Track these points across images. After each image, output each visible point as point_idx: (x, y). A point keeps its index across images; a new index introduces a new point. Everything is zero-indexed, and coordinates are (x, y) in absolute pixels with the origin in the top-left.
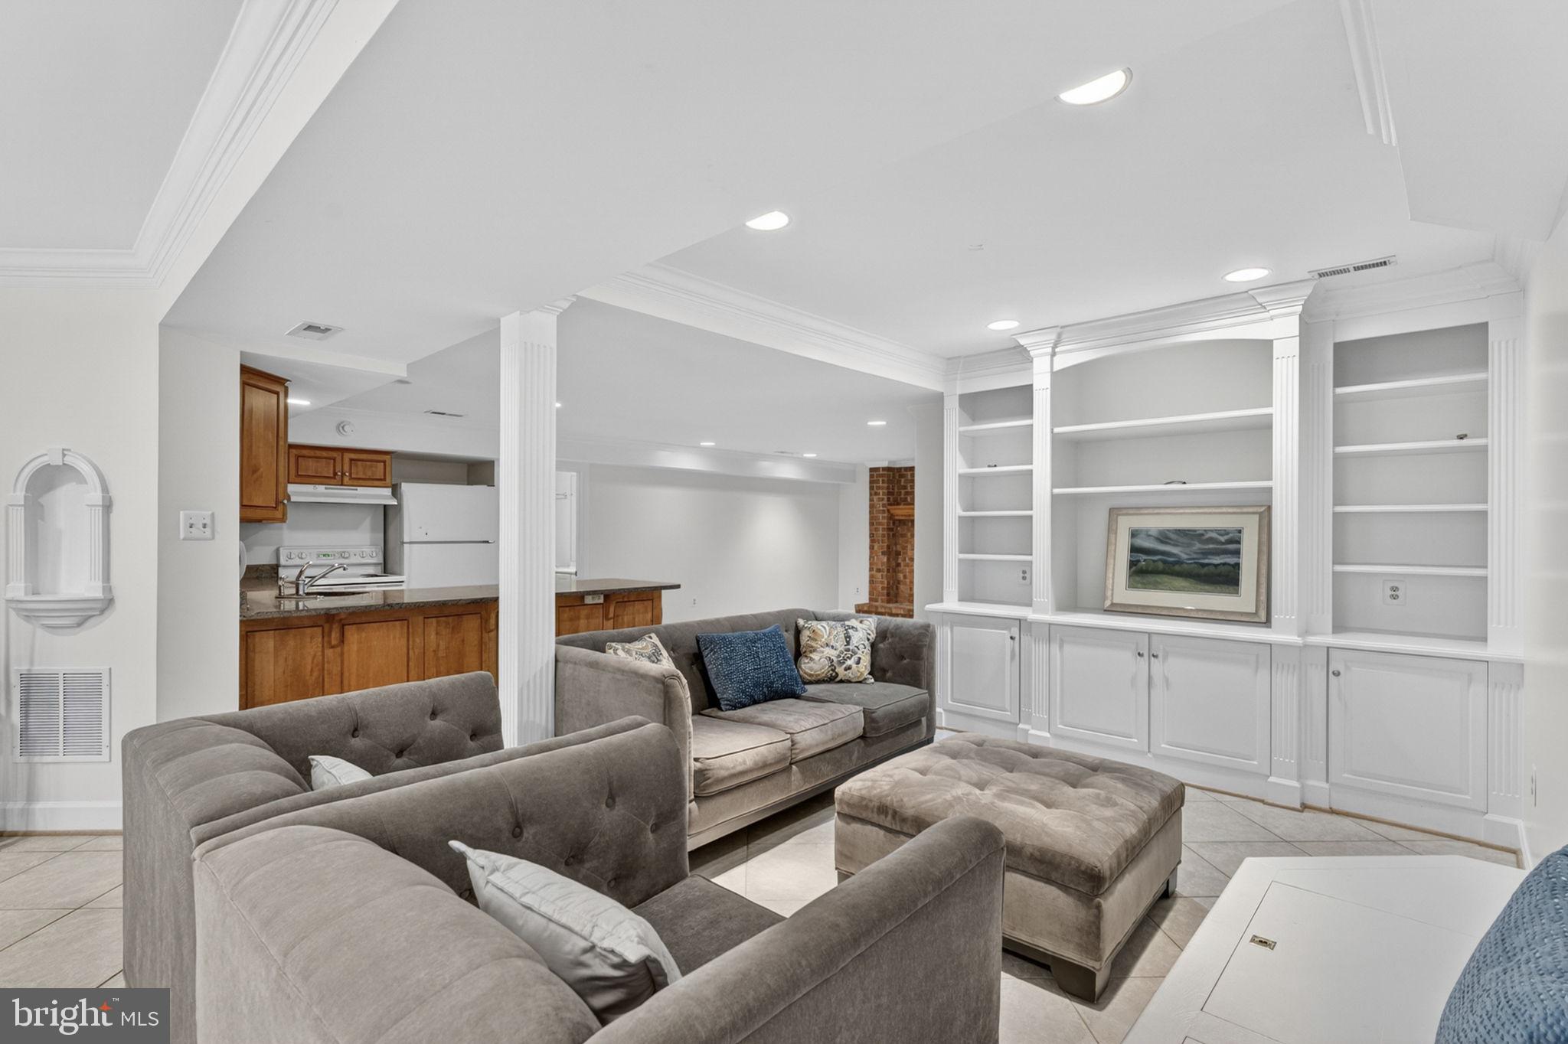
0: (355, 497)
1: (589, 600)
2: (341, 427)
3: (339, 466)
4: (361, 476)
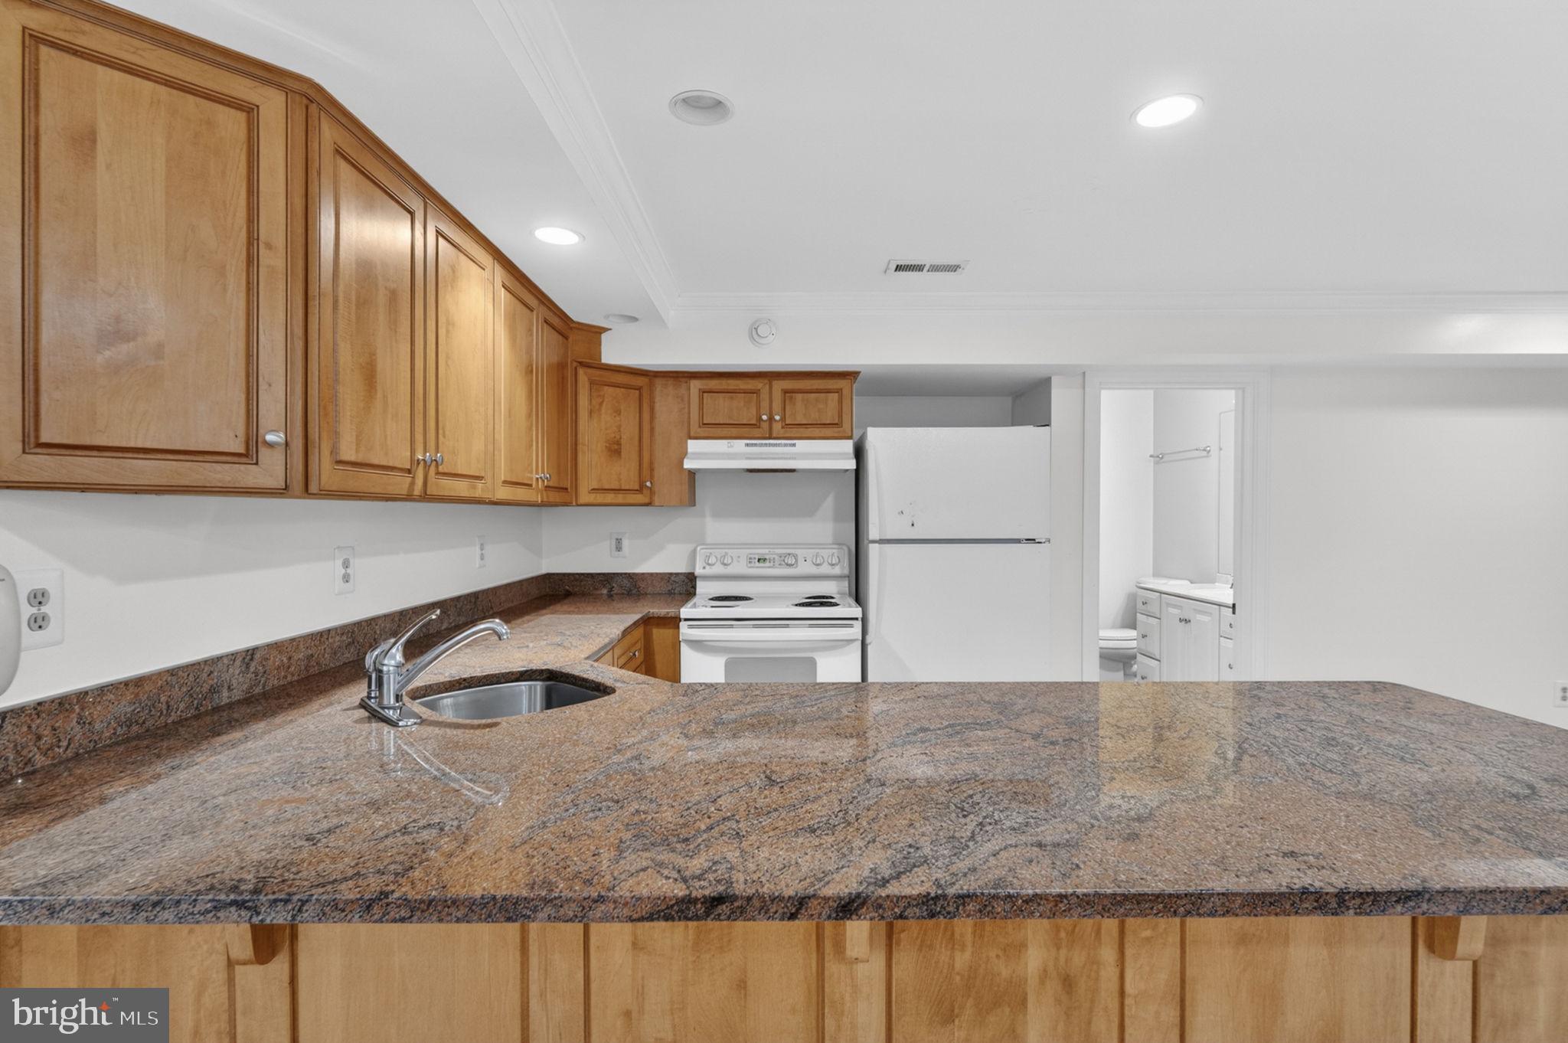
0: (793, 457)
2: (754, 333)
3: (765, 404)
4: (800, 419)
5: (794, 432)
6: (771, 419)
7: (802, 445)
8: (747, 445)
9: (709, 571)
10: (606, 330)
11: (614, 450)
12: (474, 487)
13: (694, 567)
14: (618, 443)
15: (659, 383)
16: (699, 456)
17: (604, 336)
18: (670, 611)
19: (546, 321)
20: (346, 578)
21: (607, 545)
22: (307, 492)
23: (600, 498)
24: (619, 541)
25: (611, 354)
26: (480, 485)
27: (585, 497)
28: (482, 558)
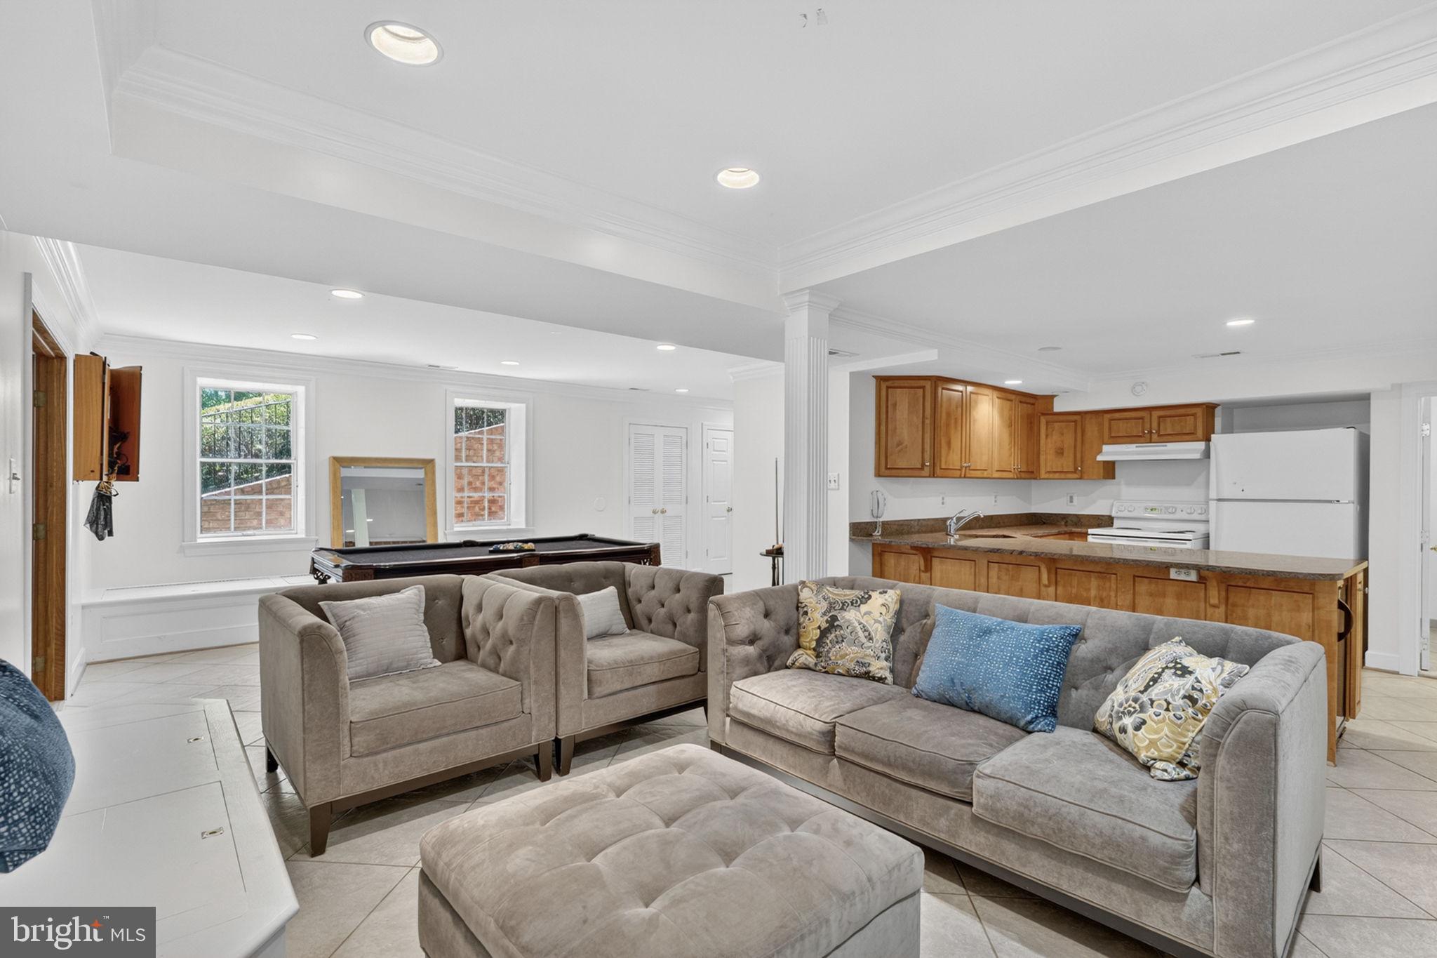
0: (1165, 453)
1: (1173, 574)
3: (1147, 426)
4: (1169, 431)
5: (1165, 438)
6: (1150, 432)
7: (1171, 446)
8: (1137, 447)
9: (1120, 514)
10: (1055, 396)
11: (1060, 452)
12: (983, 473)
13: (1111, 512)
14: (1062, 449)
15: (1088, 416)
16: (1108, 454)
17: (1055, 399)
18: (1084, 530)
19: (1021, 402)
20: (943, 503)
21: (1066, 499)
22: (934, 477)
23: (1051, 476)
24: (1071, 498)
25: (1059, 407)
26: (986, 472)
27: (1043, 475)
28: (996, 501)
